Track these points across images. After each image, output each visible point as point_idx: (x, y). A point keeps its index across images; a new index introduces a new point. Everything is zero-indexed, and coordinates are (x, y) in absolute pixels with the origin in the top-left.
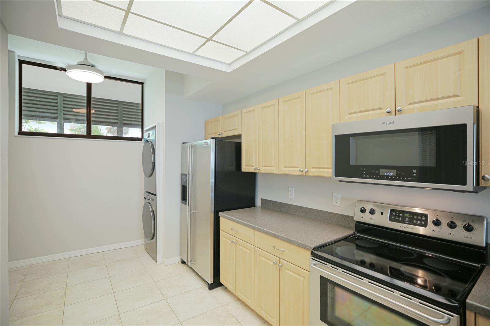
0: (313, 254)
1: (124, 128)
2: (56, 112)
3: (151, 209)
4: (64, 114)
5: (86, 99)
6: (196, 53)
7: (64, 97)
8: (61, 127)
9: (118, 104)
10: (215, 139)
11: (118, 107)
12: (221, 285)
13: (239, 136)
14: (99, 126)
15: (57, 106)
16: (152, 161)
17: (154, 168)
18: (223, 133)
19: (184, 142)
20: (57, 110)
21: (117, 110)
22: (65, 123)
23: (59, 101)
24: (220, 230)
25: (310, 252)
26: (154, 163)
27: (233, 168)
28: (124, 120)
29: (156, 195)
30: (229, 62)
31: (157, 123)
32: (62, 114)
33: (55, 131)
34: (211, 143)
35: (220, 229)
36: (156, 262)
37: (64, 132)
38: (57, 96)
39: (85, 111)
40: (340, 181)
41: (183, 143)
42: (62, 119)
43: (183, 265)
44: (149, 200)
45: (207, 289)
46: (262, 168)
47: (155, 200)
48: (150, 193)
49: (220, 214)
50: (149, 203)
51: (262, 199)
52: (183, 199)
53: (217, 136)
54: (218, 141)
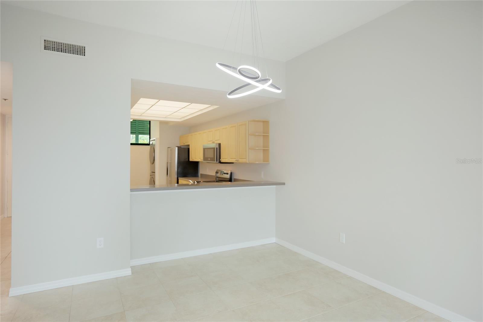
1: (139, 135)
3: (153, 180)
13: (189, 145)
16: (154, 156)
17: (154, 160)
19: (169, 147)
26: (154, 157)
27: (187, 160)
29: (155, 172)
31: (156, 139)
34: (177, 148)
40: (207, 162)
44: (152, 175)
46: (194, 159)
47: (154, 175)
48: (153, 172)
49: (179, 178)
50: (153, 177)
51: (201, 174)
52: (167, 174)
53: (179, 146)
54: (179, 148)
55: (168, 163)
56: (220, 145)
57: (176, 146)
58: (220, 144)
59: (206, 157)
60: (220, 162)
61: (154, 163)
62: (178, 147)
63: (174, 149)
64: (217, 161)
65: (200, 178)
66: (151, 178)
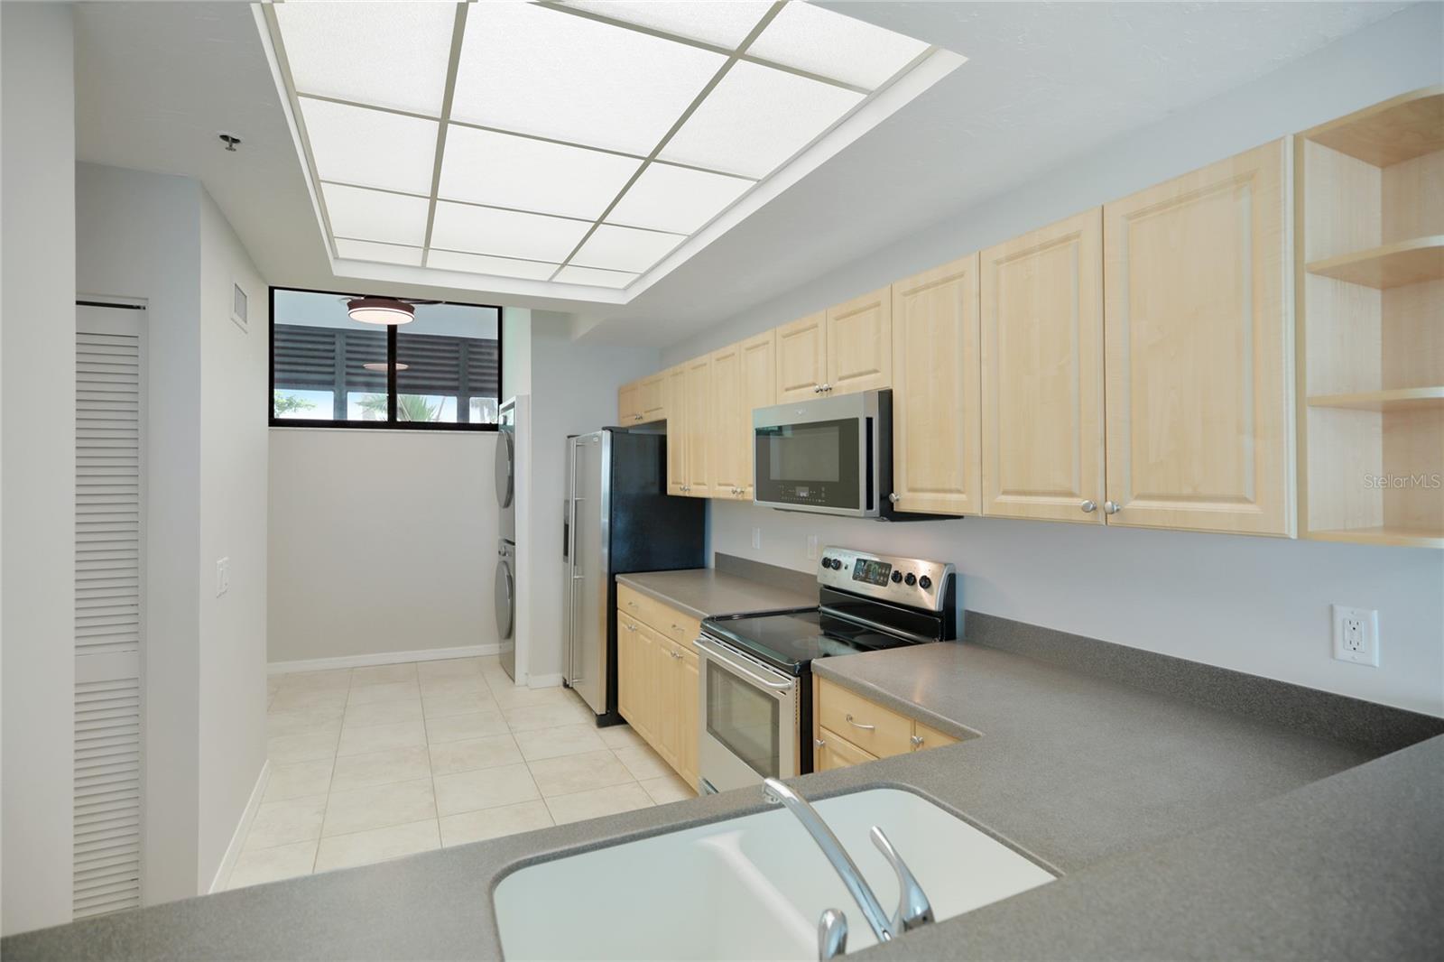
0: (702, 626)
1: (471, 399)
2: (331, 370)
3: (506, 574)
4: (348, 374)
5: (386, 337)
6: (554, 280)
7: (348, 337)
8: (341, 405)
9: (457, 345)
10: (612, 431)
11: (457, 352)
12: (621, 721)
13: (663, 423)
14: (421, 396)
15: (333, 358)
16: (509, 474)
17: (511, 489)
18: (643, 415)
19: (572, 433)
20: (333, 366)
21: (457, 358)
22: (349, 393)
23: (338, 347)
24: (617, 609)
25: (699, 624)
26: (512, 478)
27: (655, 490)
28: (471, 380)
29: (514, 544)
30: (622, 287)
31: (517, 397)
32: (344, 373)
33: (329, 415)
34: (607, 436)
35: (618, 606)
36: (514, 681)
37: (346, 417)
38: (333, 336)
39: (384, 367)
41: (569, 437)
42: (344, 385)
43: (565, 690)
44: (505, 555)
45: (595, 727)
46: (693, 487)
47: (513, 555)
48: (509, 542)
49: (618, 577)
50: (505, 563)
51: (717, 555)
52: (566, 553)
53: (614, 424)
54: (617, 434)
55: (567, 502)
56: (886, 399)
57: (604, 429)
58: (890, 392)
59: (775, 474)
60: (890, 513)
61: (511, 505)
62: (611, 429)
63: (596, 440)
64: (870, 506)
65: (712, 575)
66: (500, 562)
